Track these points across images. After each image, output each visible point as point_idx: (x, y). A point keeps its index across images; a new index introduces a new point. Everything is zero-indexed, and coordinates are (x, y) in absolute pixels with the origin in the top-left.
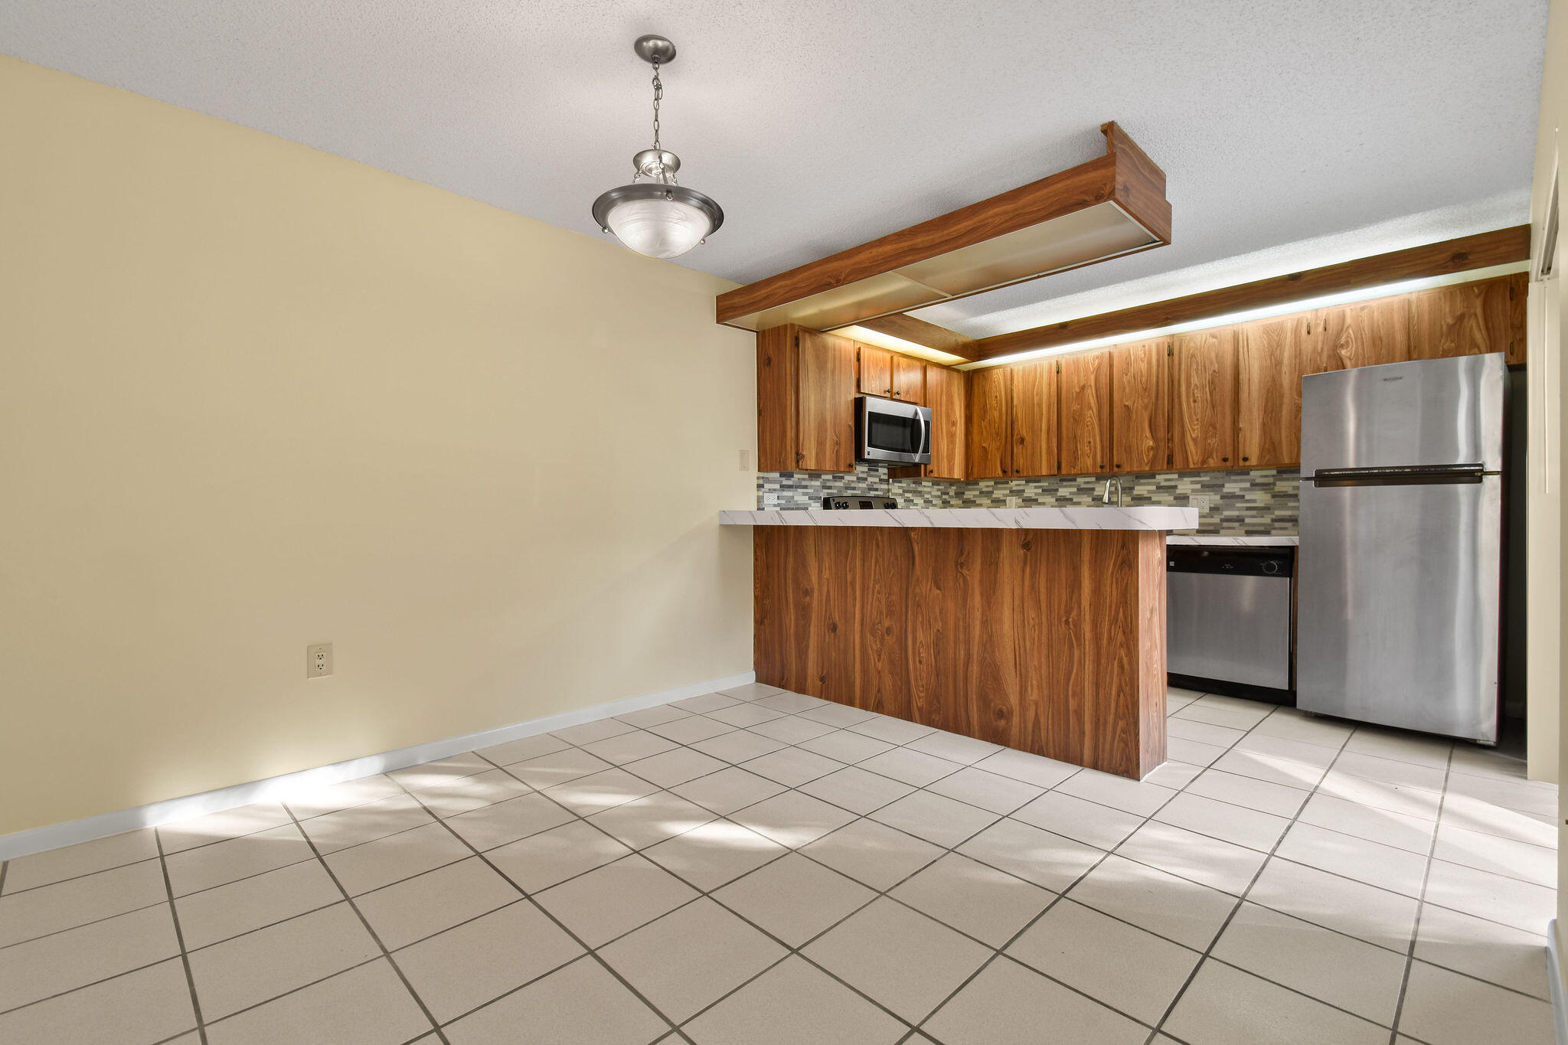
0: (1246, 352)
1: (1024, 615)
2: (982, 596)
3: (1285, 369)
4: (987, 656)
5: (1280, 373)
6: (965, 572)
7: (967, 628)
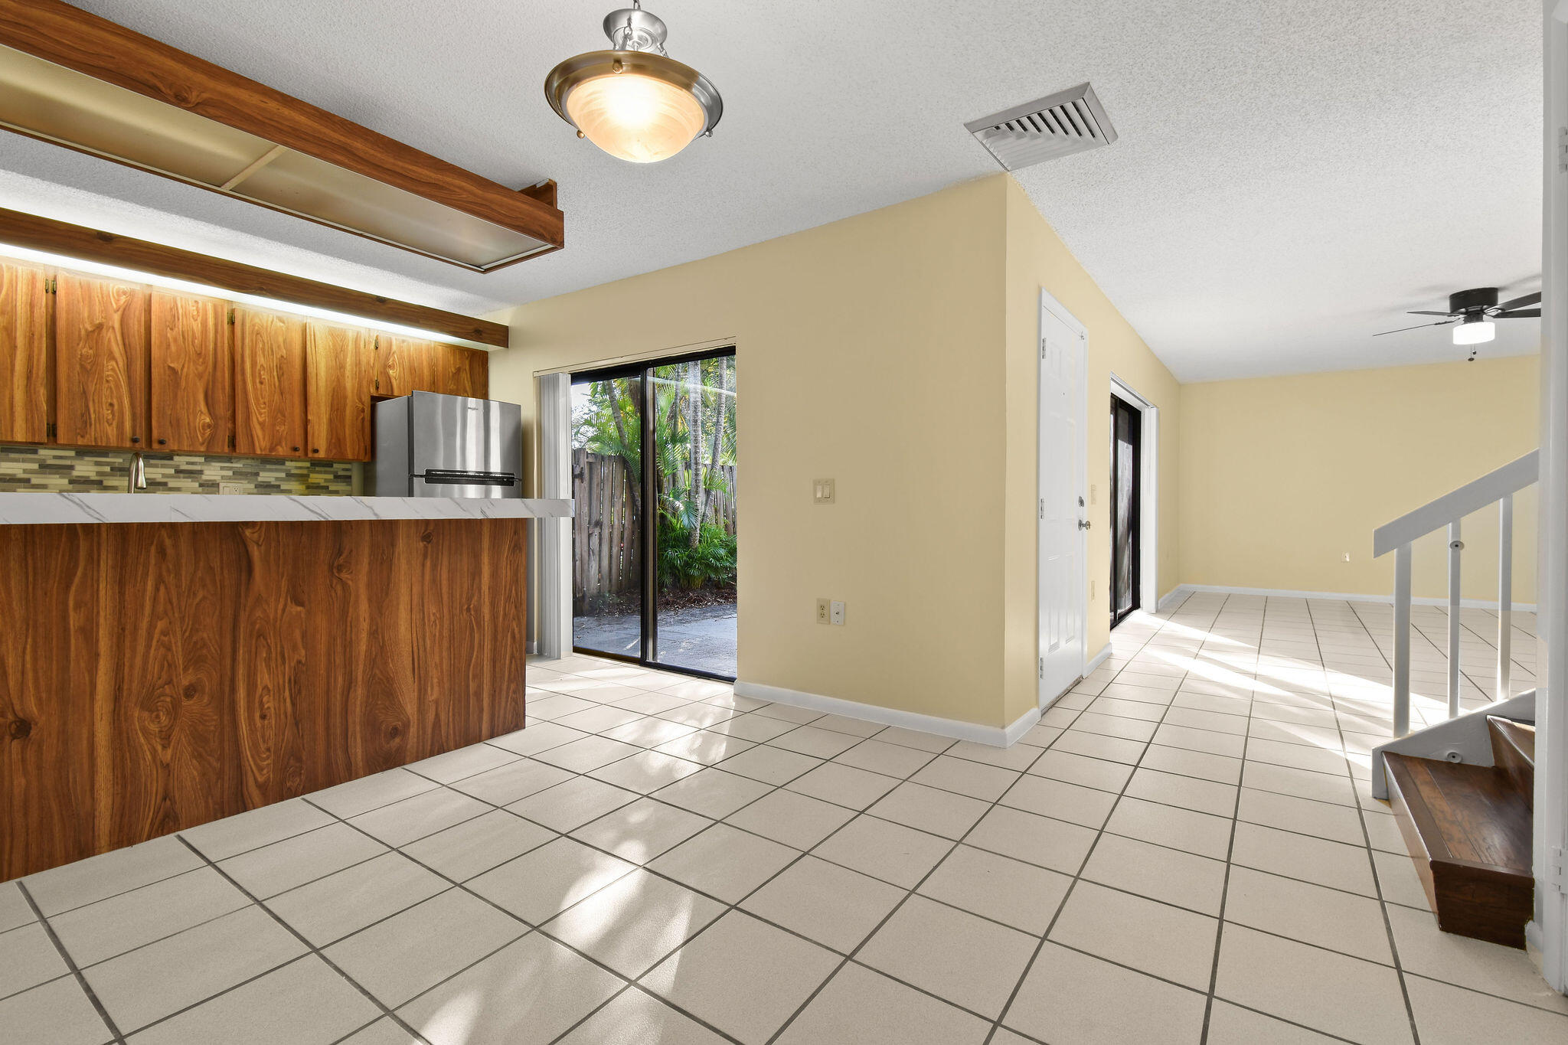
0: (313, 348)
1: (424, 613)
2: (370, 600)
3: (348, 373)
4: (377, 672)
5: (343, 375)
6: (344, 576)
7: (348, 645)
